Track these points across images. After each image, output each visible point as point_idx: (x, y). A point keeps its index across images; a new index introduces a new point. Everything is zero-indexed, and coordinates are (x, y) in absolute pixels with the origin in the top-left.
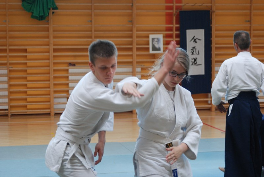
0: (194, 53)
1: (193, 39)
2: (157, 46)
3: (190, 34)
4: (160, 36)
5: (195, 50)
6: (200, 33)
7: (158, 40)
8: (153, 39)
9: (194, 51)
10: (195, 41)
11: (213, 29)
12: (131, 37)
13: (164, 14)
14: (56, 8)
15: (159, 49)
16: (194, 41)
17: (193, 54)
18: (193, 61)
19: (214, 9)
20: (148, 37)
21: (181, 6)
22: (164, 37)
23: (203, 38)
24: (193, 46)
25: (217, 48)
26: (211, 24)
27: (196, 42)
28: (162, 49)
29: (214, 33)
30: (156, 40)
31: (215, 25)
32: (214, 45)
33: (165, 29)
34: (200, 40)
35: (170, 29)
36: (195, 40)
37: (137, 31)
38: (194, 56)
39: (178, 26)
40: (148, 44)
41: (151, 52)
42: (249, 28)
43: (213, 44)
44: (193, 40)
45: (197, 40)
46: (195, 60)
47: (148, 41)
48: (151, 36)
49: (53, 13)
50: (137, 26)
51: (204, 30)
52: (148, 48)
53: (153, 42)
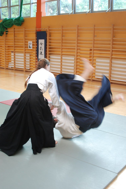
0: (41, 49)
2: (30, 46)
4: (31, 42)
7: (31, 43)
8: (29, 43)
14: (8, 31)
17: (40, 50)
18: (41, 53)
19: (48, 30)
20: (28, 42)
21: (41, 30)
22: (33, 42)
23: (44, 43)
24: (41, 47)
29: (48, 41)
30: (30, 44)
31: (48, 38)
32: (48, 47)
40: (28, 45)
41: (29, 48)
45: (42, 44)
46: (41, 52)
48: (29, 42)
49: (7, 34)
50: (25, 38)
51: (44, 40)
52: (28, 47)
53: (29, 44)
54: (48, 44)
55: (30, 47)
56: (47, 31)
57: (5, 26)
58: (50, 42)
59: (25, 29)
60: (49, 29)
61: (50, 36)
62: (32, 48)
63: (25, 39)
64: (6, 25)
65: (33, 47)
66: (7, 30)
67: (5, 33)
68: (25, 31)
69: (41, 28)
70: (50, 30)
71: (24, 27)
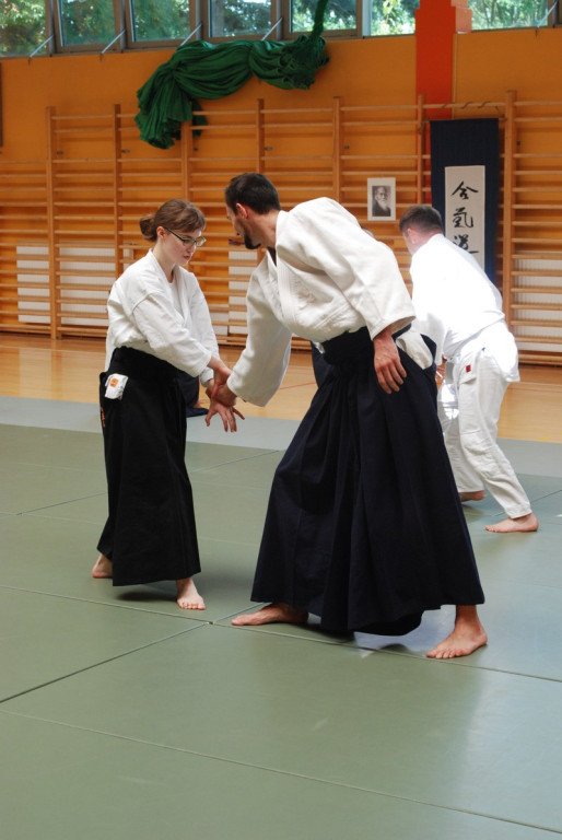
0: (462, 223)
1: (459, 188)
2: (383, 205)
3: (454, 175)
4: (391, 182)
5: (462, 216)
6: (475, 176)
7: (386, 190)
8: (375, 189)
9: (460, 219)
10: (464, 195)
11: (508, 165)
15: (387, 213)
16: (461, 195)
17: (458, 225)
18: (459, 241)
19: (509, 114)
20: (364, 184)
22: (398, 184)
23: (481, 185)
24: (461, 207)
25: (519, 214)
26: (503, 152)
27: (466, 198)
28: (393, 213)
29: (508, 175)
30: (381, 190)
31: (508, 156)
32: (508, 206)
34: (476, 191)
35: (415, 166)
36: (464, 190)
37: (348, 170)
38: (462, 231)
39: (427, 157)
40: (365, 201)
41: (371, 218)
43: (505, 201)
44: (460, 191)
45: (468, 192)
46: (464, 240)
47: (366, 192)
48: (372, 182)
50: (344, 157)
51: (483, 168)
52: (365, 209)
53: (374, 194)
54: (508, 189)
55: (378, 211)
56: (503, 116)
57: (191, 88)
58: (518, 182)
59: (341, 105)
60: (518, 104)
61: (518, 146)
62: (392, 218)
63: (344, 166)
64: (196, 82)
65: (398, 210)
66: (201, 110)
67: (187, 130)
68: (344, 117)
69: (451, 102)
70: (518, 113)
71: (335, 97)
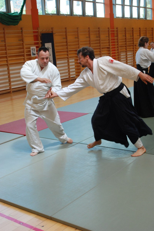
2: (34, 53)
3: (46, 45)
4: (35, 47)
7: (34, 49)
8: (32, 49)
11: (54, 43)
12: (23, 48)
13: (33, 35)
20: (30, 48)
23: (51, 47)
25: (57, 52)
26: (54, 40)
29: (55, 45)
30: (33, 49)
32: (56, 51)
33: (34, 43)
35: (37, 43)
37: (26, 45)
39: (41, 41)
40: (31, 52)
41: (32, 56)
42: (66, 42)
47: (30, 51)
51: (51, 43)
52: (31, 54)
62: (36, 55)
